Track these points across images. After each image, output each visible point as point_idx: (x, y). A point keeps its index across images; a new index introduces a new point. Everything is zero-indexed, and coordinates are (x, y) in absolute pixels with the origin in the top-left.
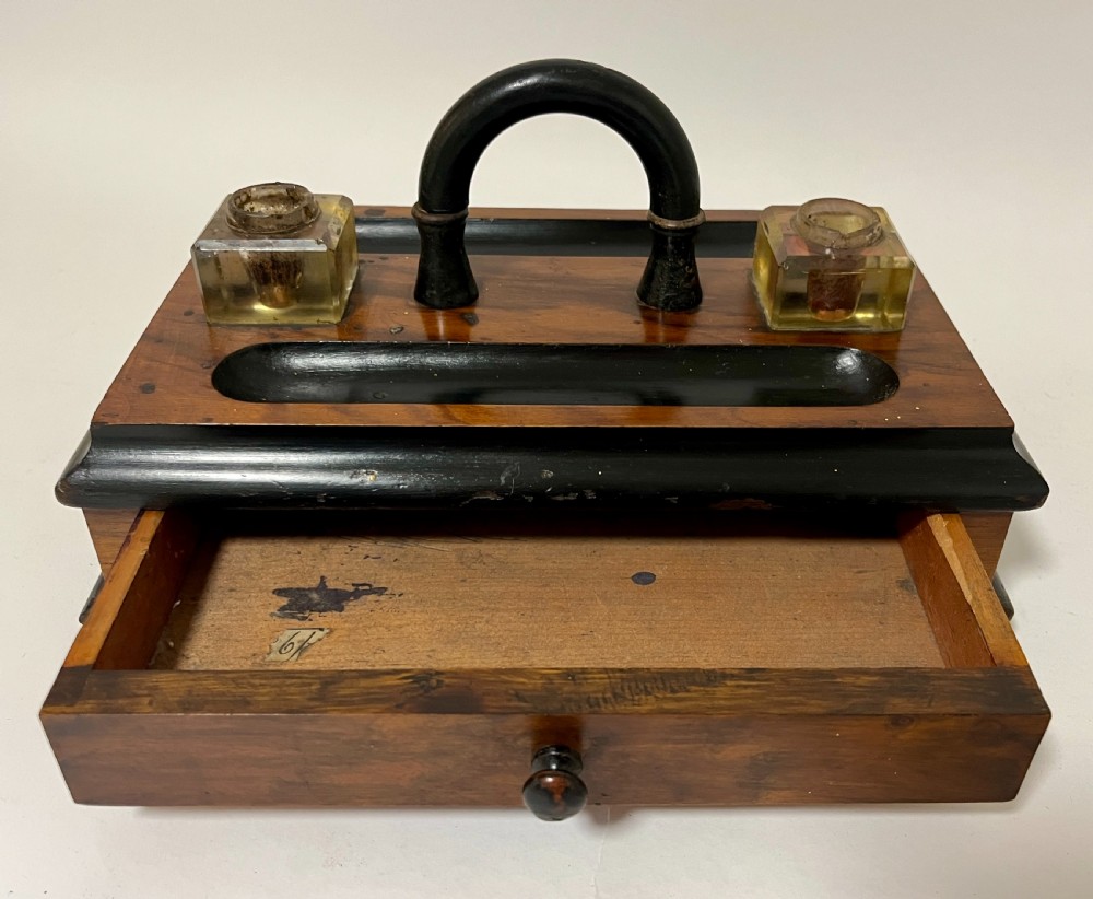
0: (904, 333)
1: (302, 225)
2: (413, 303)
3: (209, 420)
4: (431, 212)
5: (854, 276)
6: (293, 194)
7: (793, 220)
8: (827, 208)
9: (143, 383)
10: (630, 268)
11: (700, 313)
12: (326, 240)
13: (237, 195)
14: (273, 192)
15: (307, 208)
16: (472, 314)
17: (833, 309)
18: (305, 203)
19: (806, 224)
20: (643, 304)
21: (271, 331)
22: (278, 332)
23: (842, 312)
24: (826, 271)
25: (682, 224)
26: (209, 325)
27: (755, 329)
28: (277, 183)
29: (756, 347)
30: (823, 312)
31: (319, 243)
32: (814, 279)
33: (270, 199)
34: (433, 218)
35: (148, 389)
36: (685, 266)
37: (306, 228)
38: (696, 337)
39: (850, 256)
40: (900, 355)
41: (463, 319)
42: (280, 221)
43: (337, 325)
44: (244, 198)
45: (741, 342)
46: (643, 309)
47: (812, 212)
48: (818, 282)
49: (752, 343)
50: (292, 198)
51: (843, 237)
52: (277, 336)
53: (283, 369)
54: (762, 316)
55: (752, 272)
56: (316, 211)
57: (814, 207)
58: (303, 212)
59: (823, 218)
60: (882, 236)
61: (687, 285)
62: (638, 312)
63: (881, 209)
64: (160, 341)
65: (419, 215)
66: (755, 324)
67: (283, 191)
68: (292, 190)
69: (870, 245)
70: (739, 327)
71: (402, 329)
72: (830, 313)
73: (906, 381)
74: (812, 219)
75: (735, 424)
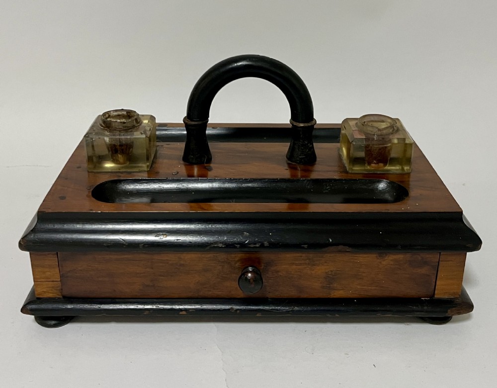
0: (411, 174)
1: (134, 127)
2: (182, 162)
3: (91, 210)
4: (192, 120)
5: (386, 147)
6: (130, 114)
7: (357, 123)
8: (372, 118)
9: (61, 195)
10: (282, 148)
11: (316, 166)
12: (145, 132)
13: (104, 114)
14: (120, 113)
15: (136, 119)
16: (210, 166)
17: (378, 163)
18: (135, 117)
19: (363, 125)
20: (289, 162)
21: (118, 174)
22: (120, 175)
23: (381, 165)
24: (373, 145)
25: (306, 125)
26: (88, 172)
27: (341, 172)
28: (122, 110)
29: (342, 180)
30: (373, 165)
31: (142, 134)
32: (367, 149)
33: (119, 116)
34: (193, 123)
35: (63, 198)
36: (308, 144)
37: (135, 128)
38: (314, 176)
39: (383, 138)
40: (411, 183)
41: (206, 168)
42: (125, 125)
43: (148, 171)
44: (107, 116)
45: (335, 177)
46: (289, 164)
47: (365, 121)
48: (370, 150)
49: (340, 178)
50: (129, 116)
51: (379, 130)
52: (120, 176)
53: (123, 191)
54: (345, 167)
55: (340, 149)
56: (140, 121)
57: (366, 118)
58: (135, 121)
59: (371, 123)
60: (398, 130)
61: (309, 152)
62: (286, 165)
63: (398, 119)
64: (66, 179)
65: (187, 122)
66: (342, 170)
67: (125, 113)
68: (129, 112)
69: (392, 134)
70: (334, 171)
71: (178, 173)
72: (377, 165)
73: (412, 193)
74: (366, 123)
75: (333, 211)
